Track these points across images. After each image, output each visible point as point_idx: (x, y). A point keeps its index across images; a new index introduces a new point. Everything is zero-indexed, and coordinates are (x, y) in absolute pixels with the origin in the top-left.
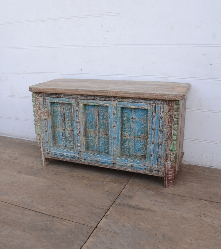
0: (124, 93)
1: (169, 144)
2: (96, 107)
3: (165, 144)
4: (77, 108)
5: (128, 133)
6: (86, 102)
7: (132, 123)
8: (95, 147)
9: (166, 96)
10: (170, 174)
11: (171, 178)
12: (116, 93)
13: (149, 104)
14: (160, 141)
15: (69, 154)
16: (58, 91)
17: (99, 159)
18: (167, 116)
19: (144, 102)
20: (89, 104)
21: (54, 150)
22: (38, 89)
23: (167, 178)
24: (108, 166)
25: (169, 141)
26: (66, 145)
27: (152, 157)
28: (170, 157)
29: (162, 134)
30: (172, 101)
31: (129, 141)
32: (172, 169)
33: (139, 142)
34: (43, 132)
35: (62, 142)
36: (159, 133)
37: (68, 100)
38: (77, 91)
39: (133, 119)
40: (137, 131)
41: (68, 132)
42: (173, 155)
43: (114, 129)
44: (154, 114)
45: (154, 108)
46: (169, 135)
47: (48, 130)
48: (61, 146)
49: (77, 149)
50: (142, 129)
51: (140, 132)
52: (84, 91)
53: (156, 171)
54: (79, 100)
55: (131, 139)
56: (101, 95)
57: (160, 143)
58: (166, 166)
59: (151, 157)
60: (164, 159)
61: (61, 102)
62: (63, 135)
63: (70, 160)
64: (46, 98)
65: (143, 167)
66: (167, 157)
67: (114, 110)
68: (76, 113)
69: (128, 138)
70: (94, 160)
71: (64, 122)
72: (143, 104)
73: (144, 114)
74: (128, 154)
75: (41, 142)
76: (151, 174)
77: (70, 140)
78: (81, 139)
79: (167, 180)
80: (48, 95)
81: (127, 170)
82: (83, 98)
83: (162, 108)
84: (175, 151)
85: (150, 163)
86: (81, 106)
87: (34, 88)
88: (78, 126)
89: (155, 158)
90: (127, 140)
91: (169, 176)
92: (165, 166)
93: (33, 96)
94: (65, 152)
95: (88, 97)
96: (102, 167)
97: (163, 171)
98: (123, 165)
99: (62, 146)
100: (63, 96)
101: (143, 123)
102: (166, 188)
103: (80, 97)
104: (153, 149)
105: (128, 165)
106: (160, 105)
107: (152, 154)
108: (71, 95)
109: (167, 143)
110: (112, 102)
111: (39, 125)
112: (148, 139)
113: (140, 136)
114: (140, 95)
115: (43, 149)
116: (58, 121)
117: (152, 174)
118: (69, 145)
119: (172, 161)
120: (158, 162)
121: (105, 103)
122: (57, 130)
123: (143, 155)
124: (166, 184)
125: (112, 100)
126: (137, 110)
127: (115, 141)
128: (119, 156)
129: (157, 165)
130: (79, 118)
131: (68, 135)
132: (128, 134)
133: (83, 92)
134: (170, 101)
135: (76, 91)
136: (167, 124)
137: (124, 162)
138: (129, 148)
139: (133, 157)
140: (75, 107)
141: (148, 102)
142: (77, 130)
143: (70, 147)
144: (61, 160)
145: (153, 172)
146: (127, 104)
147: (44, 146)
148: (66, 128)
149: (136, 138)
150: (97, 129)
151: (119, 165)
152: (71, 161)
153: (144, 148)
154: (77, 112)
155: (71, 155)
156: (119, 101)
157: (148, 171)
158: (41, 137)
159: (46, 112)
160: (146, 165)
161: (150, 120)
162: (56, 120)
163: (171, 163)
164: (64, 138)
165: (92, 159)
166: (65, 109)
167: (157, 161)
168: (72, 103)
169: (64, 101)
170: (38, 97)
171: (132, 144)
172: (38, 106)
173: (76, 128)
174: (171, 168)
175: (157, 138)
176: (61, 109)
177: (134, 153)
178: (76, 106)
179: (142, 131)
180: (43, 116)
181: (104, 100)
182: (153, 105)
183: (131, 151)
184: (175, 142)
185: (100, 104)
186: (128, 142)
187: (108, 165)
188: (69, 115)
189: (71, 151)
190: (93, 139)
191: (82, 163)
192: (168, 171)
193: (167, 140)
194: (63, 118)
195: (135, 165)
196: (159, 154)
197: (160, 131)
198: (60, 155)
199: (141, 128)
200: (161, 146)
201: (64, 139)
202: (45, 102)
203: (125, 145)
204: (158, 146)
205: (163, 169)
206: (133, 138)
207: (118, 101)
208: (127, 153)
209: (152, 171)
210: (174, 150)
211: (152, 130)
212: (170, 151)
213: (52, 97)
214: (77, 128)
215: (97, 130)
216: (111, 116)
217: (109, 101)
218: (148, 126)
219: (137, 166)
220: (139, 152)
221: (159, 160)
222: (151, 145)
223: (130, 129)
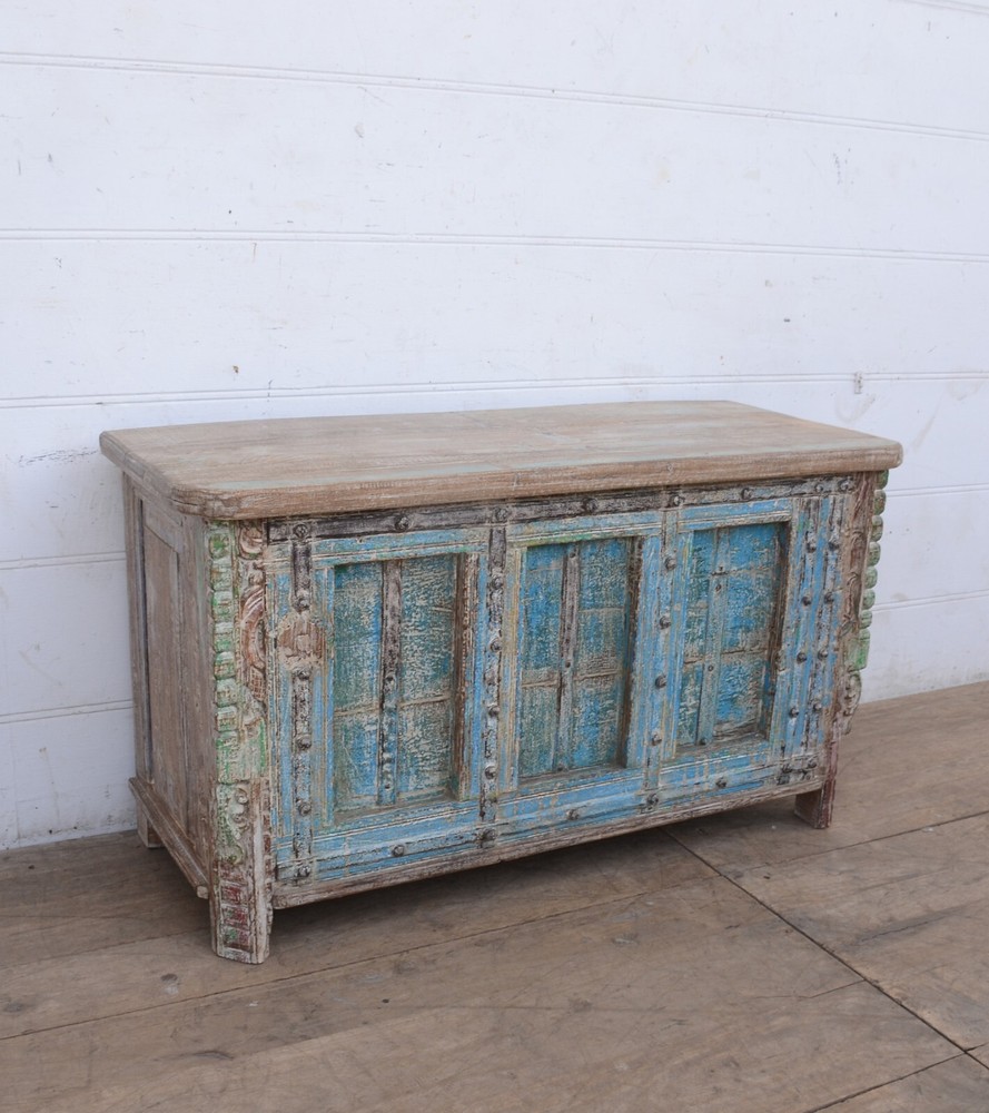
0: (731, 465)
1: (849, 646)
2: (570, 550)
3: (835, 650)
4: (496, 571)
5: (696, 643)
6: (540, 532)
7: (715, 592)
8: (552, 753)
9: (870, 455)
12: (701, 469)
13: (795, 499)
15: (434, 834)
16: (421, 493)
17: (584, 803)
18: (848, 537)
19: (784, 490)
20: (558, 541)
21: (337, 846)
22: (291, 496)
24: (626, 822)
25: (848, 636)
26: (398, 793)
28: (847, 697)
29: (830, 611)
30: (869, 473)
31: (699, 679)
33: (732, 673)
34: (277, 759)
35: (375, 782)
36: (821, 612)
37: (451, 533)
38: (526, 481)
39: (720, 574)
40: (730, 624)
41: (411, 715)
43: (661, 639)
44: (811, 537)
45: (812, 512)
46: (850, 613)
47: (314, 738)
48: (364, 810)
49: (478, 794)
50: (749, 611)
51: (741, 627)
52: (560, 475)
54: (509, 528)
55: (706, 667)
56: (637, 484)
58: (835, 737)
60: (828, 712)
61: (404, 552)
62: (383, 739)
63: (441, 867)
64: (314, 543)
65: (758, 776)
66: (836, 702)
67: (669, 552)
68: (486, 600)
69: (695, 667)
70: (563, 818)
71: (392, 666)
72: (776, 504)
73: (759, 548)
74: (692, 740)
75: (258, 824)
76: (789, 791)
77: (424, 759)
78: (504, 730)
79: (831, 798)
80: (333, 528)
81: (707, 808)
82: (529, 512)
83: (838, 505)
85: (783, 748)
86: (516, 554)
87: (255, 494)
88: (496, 667)
90: (688, 679)
92: (828, 742)
93: (224, 546)
94: (406, 832)
95: (559, 505)
96: (599, 837)
97: (821, 764)
98: (682, 797)
99: (374, 807)
100: (423, 517)
101: (754, 583)
103: (515, 511)
104: (799, 684)
105: (705, 787)
106: (831, 497)
107: (794, 708)
108: (469, 505)
109: (841, 645)
110: (657, 515)
111: (247, 720)
112: (783, 647)
113: (740, 645)
114: (789, 462)
115: (268, 863)
116: (360, 670)
118: (416, 789)
120: (809, 732)
121: (632, 525)
122: (349, 725)
123: (746, 721)
125: (665, 503)
126: (737, 534)
127: (661, 696)
128: (669, 762)
129: (804, 748)
130: (501, 622)
131: (412, 732)
132: (696, 646)
133: (555, 479)
134: (862, 472)
135: (518, 482)
136: (847, 567)
137: (689, 781)
138: (695, 711)
139: (710, 746)
140: (484, 566)
141: (797, 489)
142: (483, 692)
143: (418, 797)
144: (387, 883)
145: (788, 782)
146: (719, 512)
147: (273, 841)
148: (405, 695)
149: (726, 657)
150: (570, 657)
151: (669, 800)
152: (445, 870)
153: (750, 692)
154: (495, 595)
155: (445, 834)
156: (692, 504)
157: (772, 786)
158: (258, 792)
159: (309, 633)
160: (769, 760)
161: (794, 567)
162: (348, 666)
164: (386, 756)
165: (548, 817)
166: (407, 593)
167: (807, 730)
168: (468, 549)
169: (426, 545)
170: (255, 551)
171: (709, 690)
172: (252, 605)
173: (479, 680)
175: (811, 635)
176: (382, 596)
177: (711, 729)
178: (492, 563)
179: (751, 622)
180: (282, 658)
181: (630, 511)
182: (809, 502)
183: (704, 719)
184: (864, 635)
185: (606, 530)
186: (693, 682)
187: (623, 819)
188: (424, 623)
189: (445, 811)
190: (544, 714)
191: (505, 857)
193: (842, 633)
194: (391, 646)
195: (731, 776)
196: (817, 700)
197: (826, 601)
198: (381, 855)
199: (748, 608)
201: (389, 761)
202: (308, 567)
205: (823, 755)
206: (715, 662)
207: (688, 505)
208: (685, 737)
210: (863, 666)
212: (848, 675)
213: (351, 535)
214: (488, 676)
215: (568, 665)
216: (651, 578)
217: (648, 508)
218: (788, 592)
219: (738, 779)
220: (731, 718)
221: (813, 725)
222: (793, 668)
223: (703, 624)
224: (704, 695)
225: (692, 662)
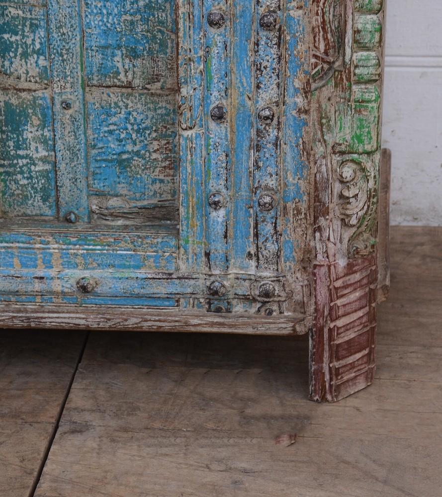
1: (330, 109)
3: (300, 111)
5: (32, 60)
10: (348, 309)
11: (351, 335)
14: (269, 94)
23: (326, 336)
25: (327, 91)
27: (222, 212)
28: (341, 196)
29: (279, 44)
31: (48, 119)
32: (357, 277)
33: (114, 119)
36: (257, 44)
40: (96, 40)
42: (361, 183)
46: (326, 53)
50: (132, 23)
51: (119, 47)
53: (254, 300)
55: (57, 102)
57: (267, 113)
58: (320, 257)
59: (214, 214)
60: (299, 212)
65: (162, 289)
66: (317, 199)
69: (35, 98)
74: (48, 212)
79: (326, 355)
81: (53, 319)
84: (369, 153)
85: (207, 255)
89: (241, 214)
90: (27, 116)
91: (340, 323)
92: (307, 262)
97: (298, 297)
98: (16, 293)
102: (325, 408)
104: (223, 158)
105: (57, 286)
107: (218, 192)
109: (314, 106)
112: (184, 91)
113: (122, 76)
117: (230, 326)
119: (354, 221)
120: (261, 239)
123: (154, 201)
124: (327, 377)
129: (253, 263)
132: (33, 66)
137: (25, 271)
138: (48, 167)
139: (81, 226)
145: (228, 311)
149: (97, 92)
153: (154, 156)
157: (196, 311)
160: (184, 268)
163: (348, 234)
167: (256, 235)
171: (71, 140)
174: (350, 269)
175: (243, 80)
177: (84, 201)
179: (137, 42)
183: (67, 183)
184: (367, 96)
186: (36, 122)
192: (334, 293)
193: (314, 86)
195: (107, 278)
196: (267, 188)
197: (265, 26)
199: (129, 18)
200: (273, 133)
203: (18, 147)
204: (253, 132)
205: (297, 281)
206: (74, 96)
208: (37, 206)
209: (224, 306)
210: (368, 148)
211: (212, 23)
212: (337, 158)
219: (120, 287)
220: (122, 189)
221: (267, 229)
222: (208, 129)
223: (42, 33)
224: (59, 143)
225: (29, 90)
